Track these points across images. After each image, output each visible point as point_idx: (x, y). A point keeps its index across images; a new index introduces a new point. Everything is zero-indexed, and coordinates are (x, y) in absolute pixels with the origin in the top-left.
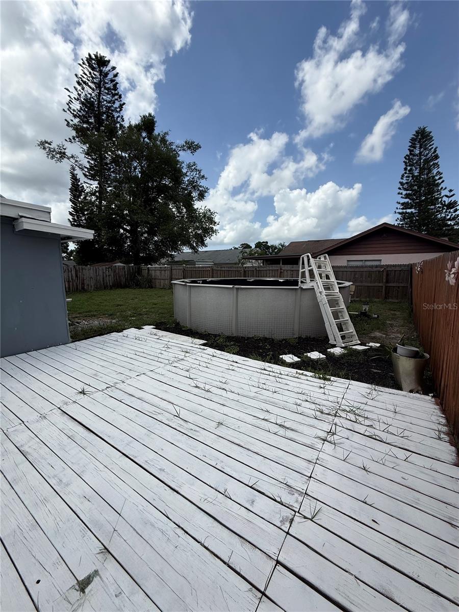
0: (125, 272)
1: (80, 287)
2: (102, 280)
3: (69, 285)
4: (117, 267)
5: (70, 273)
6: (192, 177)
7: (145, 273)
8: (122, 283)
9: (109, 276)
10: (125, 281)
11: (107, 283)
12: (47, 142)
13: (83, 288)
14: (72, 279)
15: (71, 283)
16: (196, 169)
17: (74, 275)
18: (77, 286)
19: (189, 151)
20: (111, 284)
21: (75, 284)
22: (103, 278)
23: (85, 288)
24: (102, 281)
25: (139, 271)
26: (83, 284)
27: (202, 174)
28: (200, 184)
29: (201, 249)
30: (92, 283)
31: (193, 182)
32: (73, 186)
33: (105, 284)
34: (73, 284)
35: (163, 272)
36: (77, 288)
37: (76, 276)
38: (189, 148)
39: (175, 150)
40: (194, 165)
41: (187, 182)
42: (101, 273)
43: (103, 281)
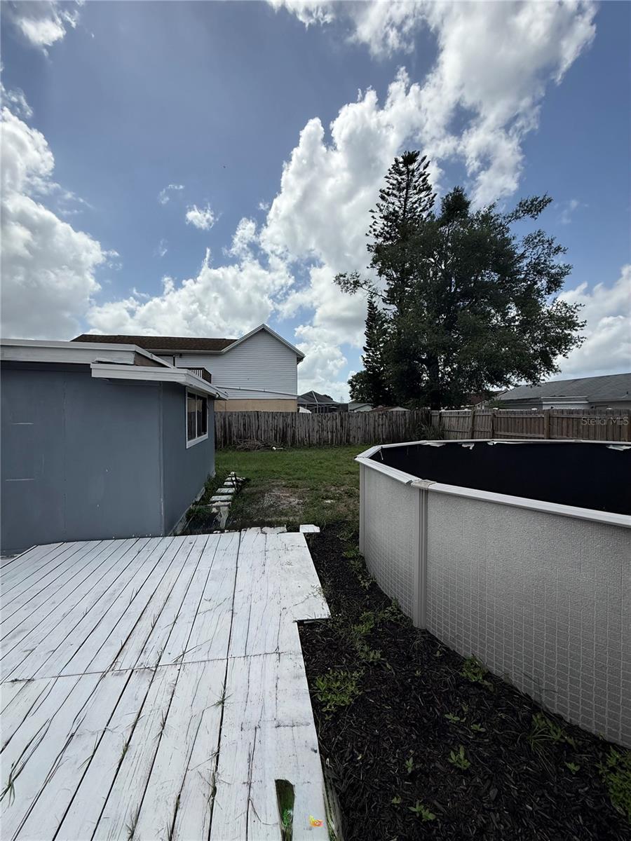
0: (405, 420)
1: (344, 439)
2: (372, 430)
3: (332, 436)
4: (394, 413)
5: (334, 422)
6: (536, 257)
7: (435, 420)
8: (401, 435)
9: (382, 425)
10: (405, 433)
11: (379, 435)
12: (341, 276)
13: (348, 441)
14: (336, 429)
15: (334, 434)
16: (543, 241)
17: (339, 424)
18: (341, 437)
19: (527, 217)
20: (384, 437)
21: (339, 436)
22: (374, 428)
23: (351, 440)
24: (372, 432)
25: (428, 418)
26: (348, 435)
27: (554, 245)
28: (552, 264)
29: (547, 378)
30: (360, 434)
31: (538, 264)
32: (369, 316)
33: (376, 437)
34: (336, 436)
35: (462, 420)
36: (341, 440)
37: (342, 426)
38: (529, 211)
39: (501, 225)
40: (539, 236)
41: (525, 269)
42: (372, 421)
43: (374, 432)
